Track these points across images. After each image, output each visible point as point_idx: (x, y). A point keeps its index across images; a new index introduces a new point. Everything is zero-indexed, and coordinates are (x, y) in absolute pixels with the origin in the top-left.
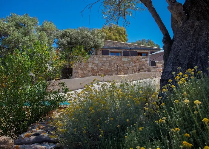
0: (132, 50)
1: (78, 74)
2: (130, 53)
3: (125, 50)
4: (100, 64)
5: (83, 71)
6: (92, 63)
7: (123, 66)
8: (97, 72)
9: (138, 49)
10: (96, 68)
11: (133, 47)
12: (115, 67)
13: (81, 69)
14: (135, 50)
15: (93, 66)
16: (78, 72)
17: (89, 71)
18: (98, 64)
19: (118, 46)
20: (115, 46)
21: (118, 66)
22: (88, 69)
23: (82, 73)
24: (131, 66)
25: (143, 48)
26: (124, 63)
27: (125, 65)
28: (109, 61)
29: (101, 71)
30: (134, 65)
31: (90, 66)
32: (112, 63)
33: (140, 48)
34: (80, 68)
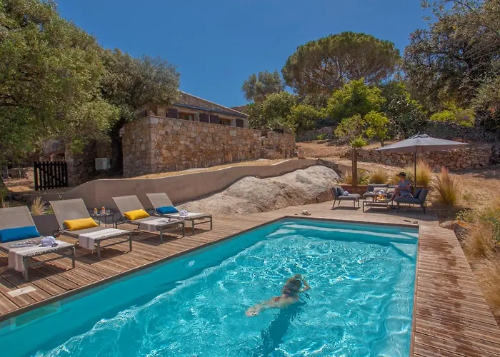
1: (162, 158)
3: (202, 112)
4: (199, 139)
5: (170, 152)
6: (185, 136)
7: (231, 145)
10: (191, 146)
12: (220, 146)
13: (167, 149)
15: (188, 143)
16: (161, 155)
17: (181, 151)
18: (195, 138)
19: (191, 104)
21: (224, 144)
22: (180, 148)
23: (170, 155)
24: (240, 145)
26: (232, 139)
27: (234, 142)
28: (212, 134)
29: (200, 152)
30: (244, 142)
31: (182, 142)
32: (217, 139)
34: (165, 146)
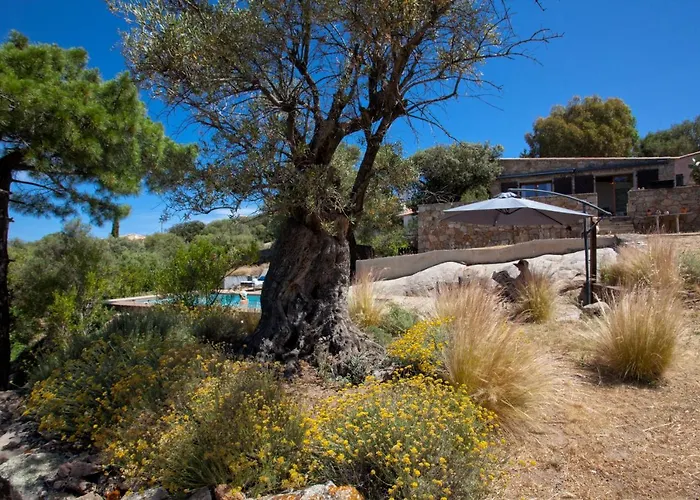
0: (580, 174)
1: (428, 244)
2: (573, 181)
3: (559, 176)
5: (437, 236)
8: (466, 238)
9: (596, 169)
11: (583, 167)
13: (434, 234)
14: (587, 174)
16: (427, 240)
17: (450, 236)
22: (448, 232)
23: (436, 240)
25: (619, 163)
31: (451, 226)
33: (605, 165)
34: (431, 232)
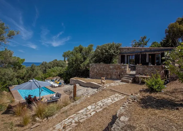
2: (140, 56)
3: (136, 54)
5: (93, 73)
6: (96, 69)
10: (97, 72)
11: (143, 51)
12: (106, 72)
19: (131, 51)
20: (129, 51)
24: (114, 72)
27: (111, 71)
30: (116, 71)
32: (105, 69)
